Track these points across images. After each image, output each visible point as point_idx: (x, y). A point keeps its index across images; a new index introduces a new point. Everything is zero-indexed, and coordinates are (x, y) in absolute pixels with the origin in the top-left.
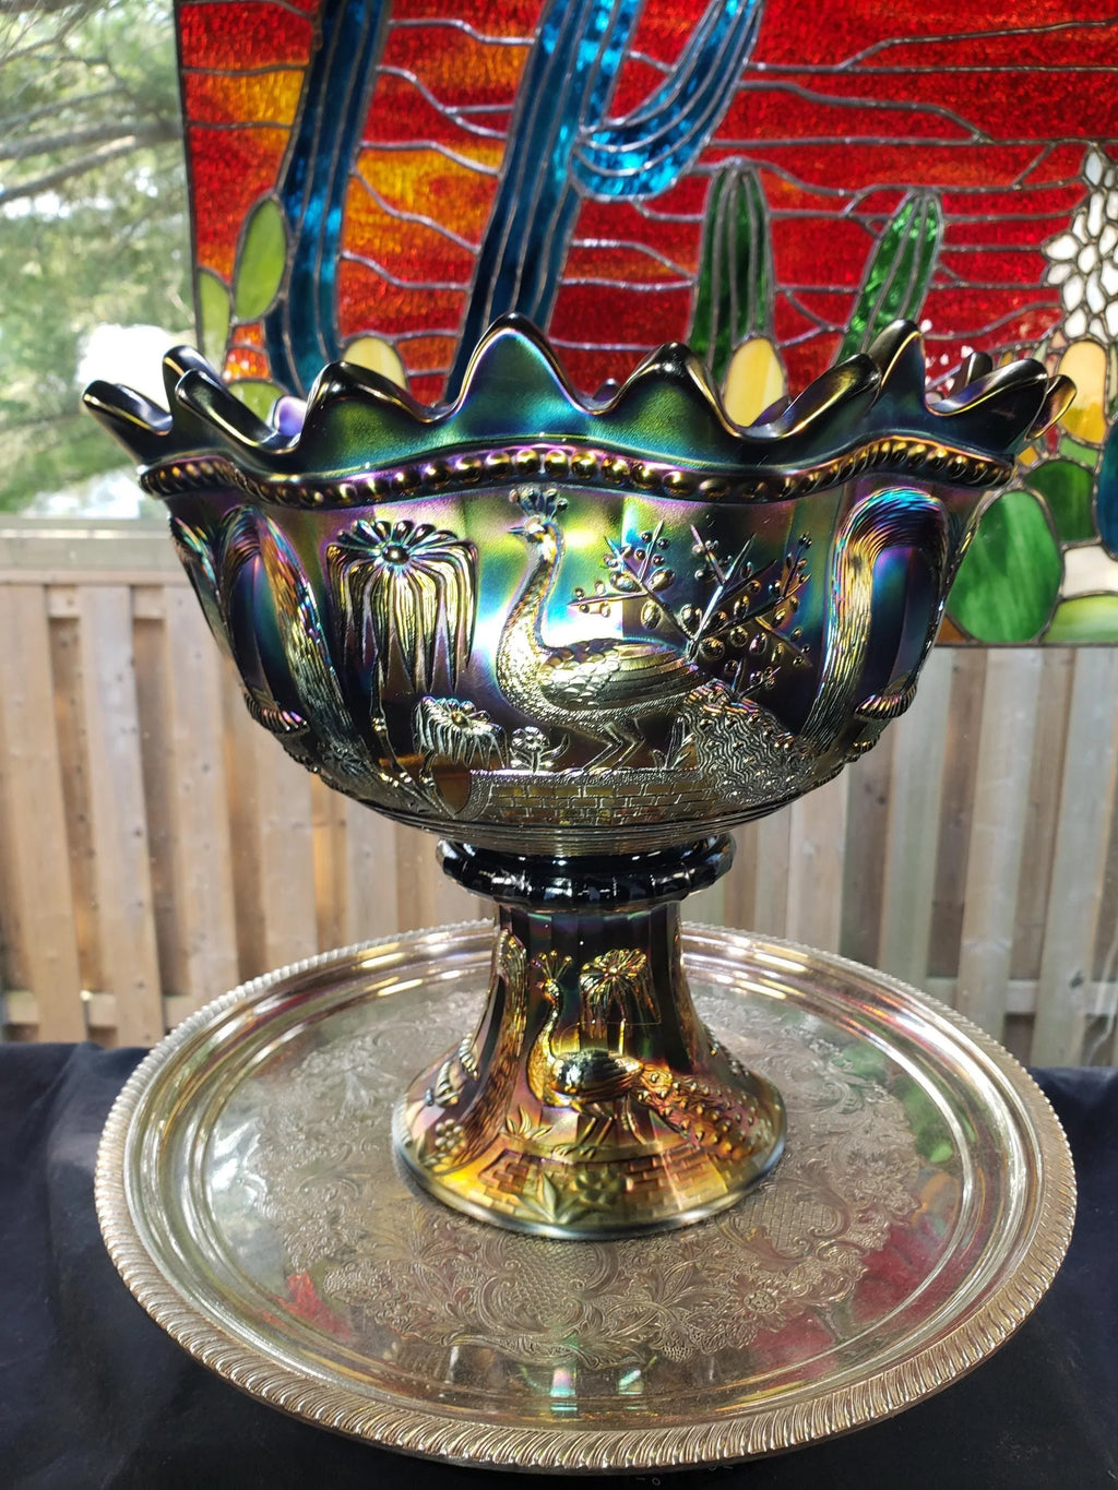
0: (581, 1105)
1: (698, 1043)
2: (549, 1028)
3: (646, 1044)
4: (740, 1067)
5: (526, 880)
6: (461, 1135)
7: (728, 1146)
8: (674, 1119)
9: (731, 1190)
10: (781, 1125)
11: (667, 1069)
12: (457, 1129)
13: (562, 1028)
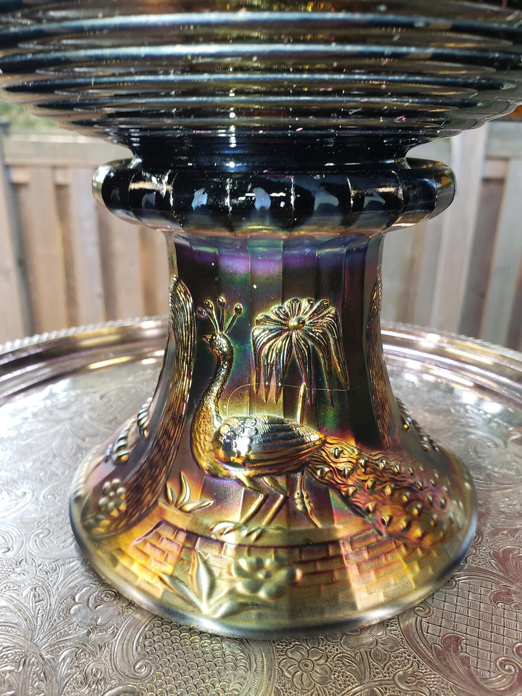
0: (250, 479)
1: (391, 415)
2: (216, 389)
3: (331, 414)
4: (431, 442)
5: (169, 183)
6: (123, 497)
7: (418, 532)
8: (360, 500)
9: (420, 584)
10: (473, 503)
11: (353, 443)
12: (121, 490)
13: (231, 389)
